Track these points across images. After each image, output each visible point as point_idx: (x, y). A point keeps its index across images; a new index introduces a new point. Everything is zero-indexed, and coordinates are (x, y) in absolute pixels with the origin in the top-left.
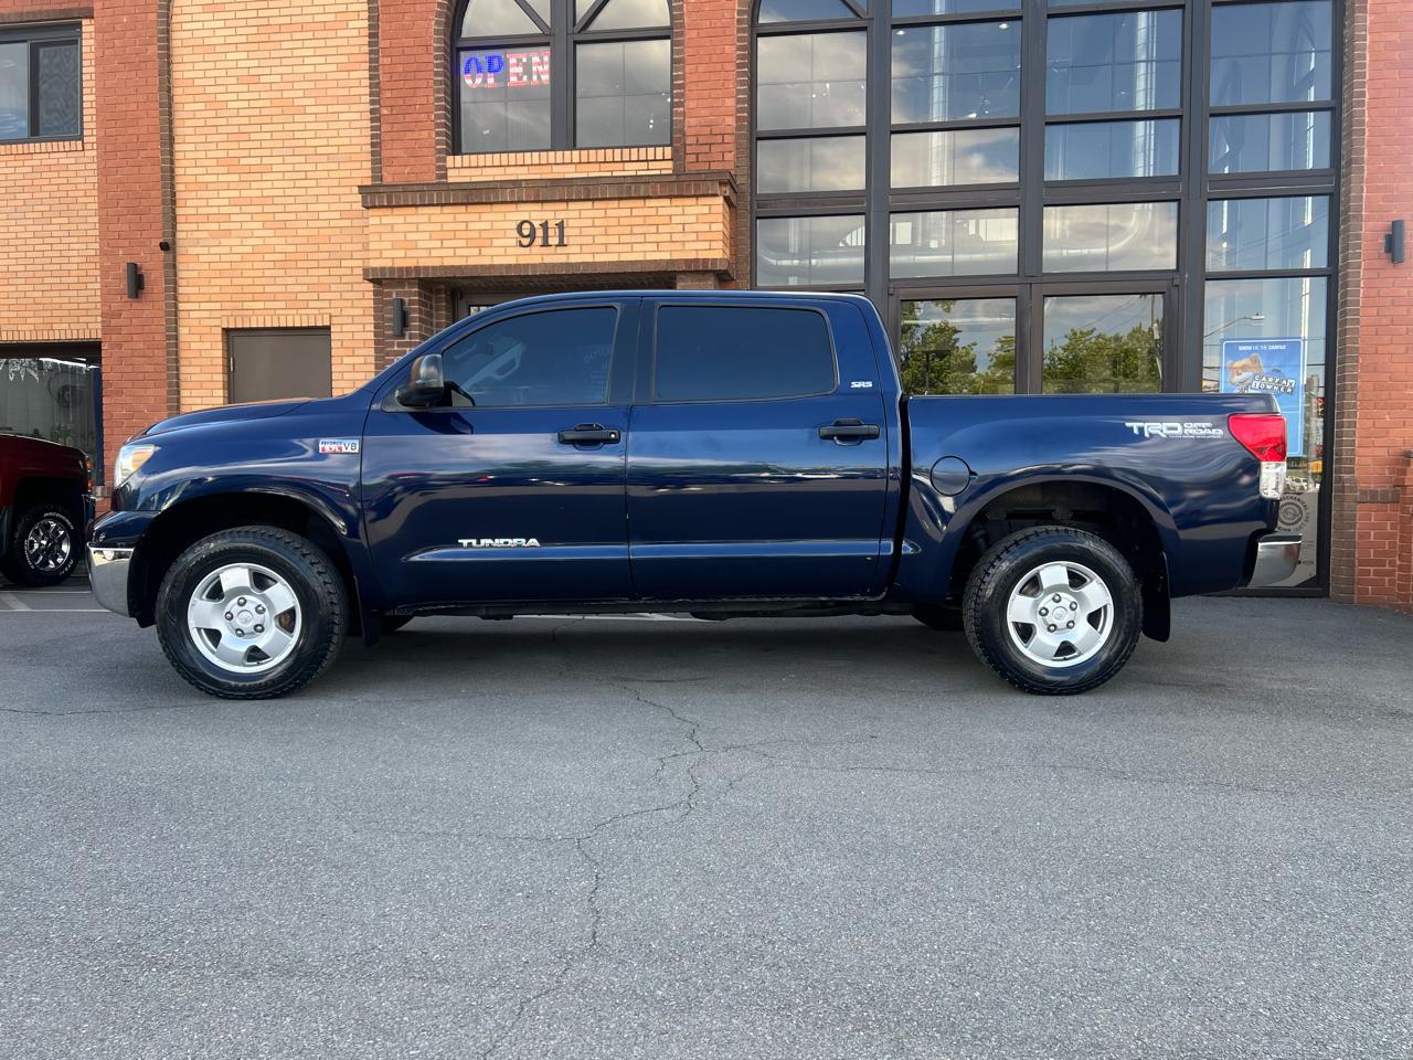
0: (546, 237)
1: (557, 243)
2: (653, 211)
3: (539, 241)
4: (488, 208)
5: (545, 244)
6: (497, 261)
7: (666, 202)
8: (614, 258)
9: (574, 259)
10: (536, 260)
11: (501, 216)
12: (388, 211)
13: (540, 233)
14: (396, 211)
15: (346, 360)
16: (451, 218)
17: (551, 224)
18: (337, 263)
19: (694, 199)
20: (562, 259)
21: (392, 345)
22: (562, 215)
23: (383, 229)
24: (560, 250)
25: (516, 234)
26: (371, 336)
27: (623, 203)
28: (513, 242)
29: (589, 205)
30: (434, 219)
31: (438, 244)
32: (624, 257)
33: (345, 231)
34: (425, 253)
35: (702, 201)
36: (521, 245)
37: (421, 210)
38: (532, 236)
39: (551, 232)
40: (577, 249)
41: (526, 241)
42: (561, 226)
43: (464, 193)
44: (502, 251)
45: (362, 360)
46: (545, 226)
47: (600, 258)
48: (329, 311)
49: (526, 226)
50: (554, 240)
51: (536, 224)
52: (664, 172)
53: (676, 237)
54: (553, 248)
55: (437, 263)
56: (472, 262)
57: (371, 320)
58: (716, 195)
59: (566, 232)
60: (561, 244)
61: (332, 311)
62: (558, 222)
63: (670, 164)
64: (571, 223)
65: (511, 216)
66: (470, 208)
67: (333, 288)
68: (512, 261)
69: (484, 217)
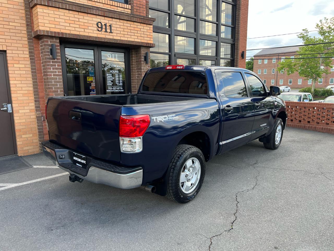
0: (106, 29)
1: (110, 32)
2: (136, 26)
3: (104, 30)
4: (86, 15)
5: (106, 31)
6: (90, 35)
7: (139, 24)
8: (126, 39)
9: (115, 38)
10: (103, 36)
11: (91, 19)
12: (46, 8)
13: (104, 27)
14: (50, 8)
15: (15, 65)
16: (73, 16)
17: (108, 25)
18: (7, 23)
19: (146, 25)
20: (111, 37)
21: (50, 62)
22: (111, 22)
23: (44, 14)
24: (111, 34)
25: (96, 26)
26: (28, 56)
27: (128, 22)
28: (96, 29)
29: (118, 20)
30: (66, 14)
31: (68, 25)
32: (129, 39)
33: (10, 10)
34: (63, 27)
35: (148, 26)
36: (98, 30)
37: (60, 10)
38: (101, 28)
39: (108, 28)
40: (115, 35)
41: (100, 29)
42: (110, 26)
43: (79, 7)
44: (92, 31)
45: (23, 66)
46: (105, 25)
47: (122, 39)
48: (6, 44)
49: (99, 24)
50: (108, 31)
51: (103, 24)
52: (128, 13)
53: (142, 35)
54: (108, 33)
55: (68, 32)
56: (82, 34)
57: (27, 49)
58: (151, 25)
59: (112, 28)
60: (111, 32)
61: (8, 44)
62: (110, 24)
63: (130, 11)
64: (114, 25)
65: (94, 19)
66: (80, 13)
67: (6, 34)
68: (96, 35)
69: (85, 18)
